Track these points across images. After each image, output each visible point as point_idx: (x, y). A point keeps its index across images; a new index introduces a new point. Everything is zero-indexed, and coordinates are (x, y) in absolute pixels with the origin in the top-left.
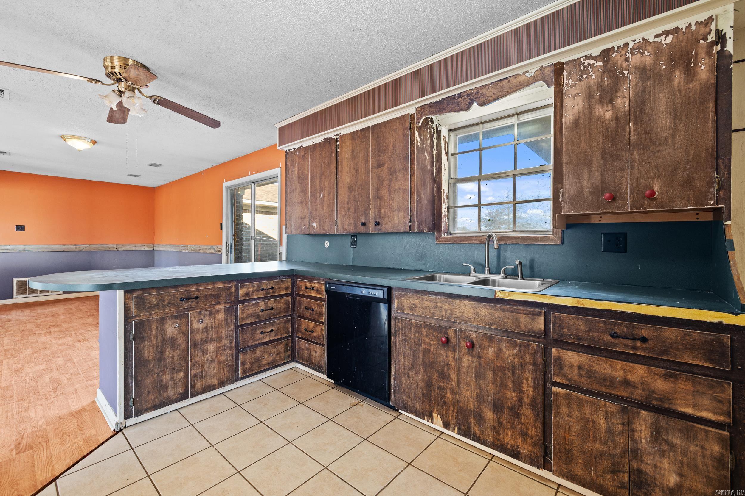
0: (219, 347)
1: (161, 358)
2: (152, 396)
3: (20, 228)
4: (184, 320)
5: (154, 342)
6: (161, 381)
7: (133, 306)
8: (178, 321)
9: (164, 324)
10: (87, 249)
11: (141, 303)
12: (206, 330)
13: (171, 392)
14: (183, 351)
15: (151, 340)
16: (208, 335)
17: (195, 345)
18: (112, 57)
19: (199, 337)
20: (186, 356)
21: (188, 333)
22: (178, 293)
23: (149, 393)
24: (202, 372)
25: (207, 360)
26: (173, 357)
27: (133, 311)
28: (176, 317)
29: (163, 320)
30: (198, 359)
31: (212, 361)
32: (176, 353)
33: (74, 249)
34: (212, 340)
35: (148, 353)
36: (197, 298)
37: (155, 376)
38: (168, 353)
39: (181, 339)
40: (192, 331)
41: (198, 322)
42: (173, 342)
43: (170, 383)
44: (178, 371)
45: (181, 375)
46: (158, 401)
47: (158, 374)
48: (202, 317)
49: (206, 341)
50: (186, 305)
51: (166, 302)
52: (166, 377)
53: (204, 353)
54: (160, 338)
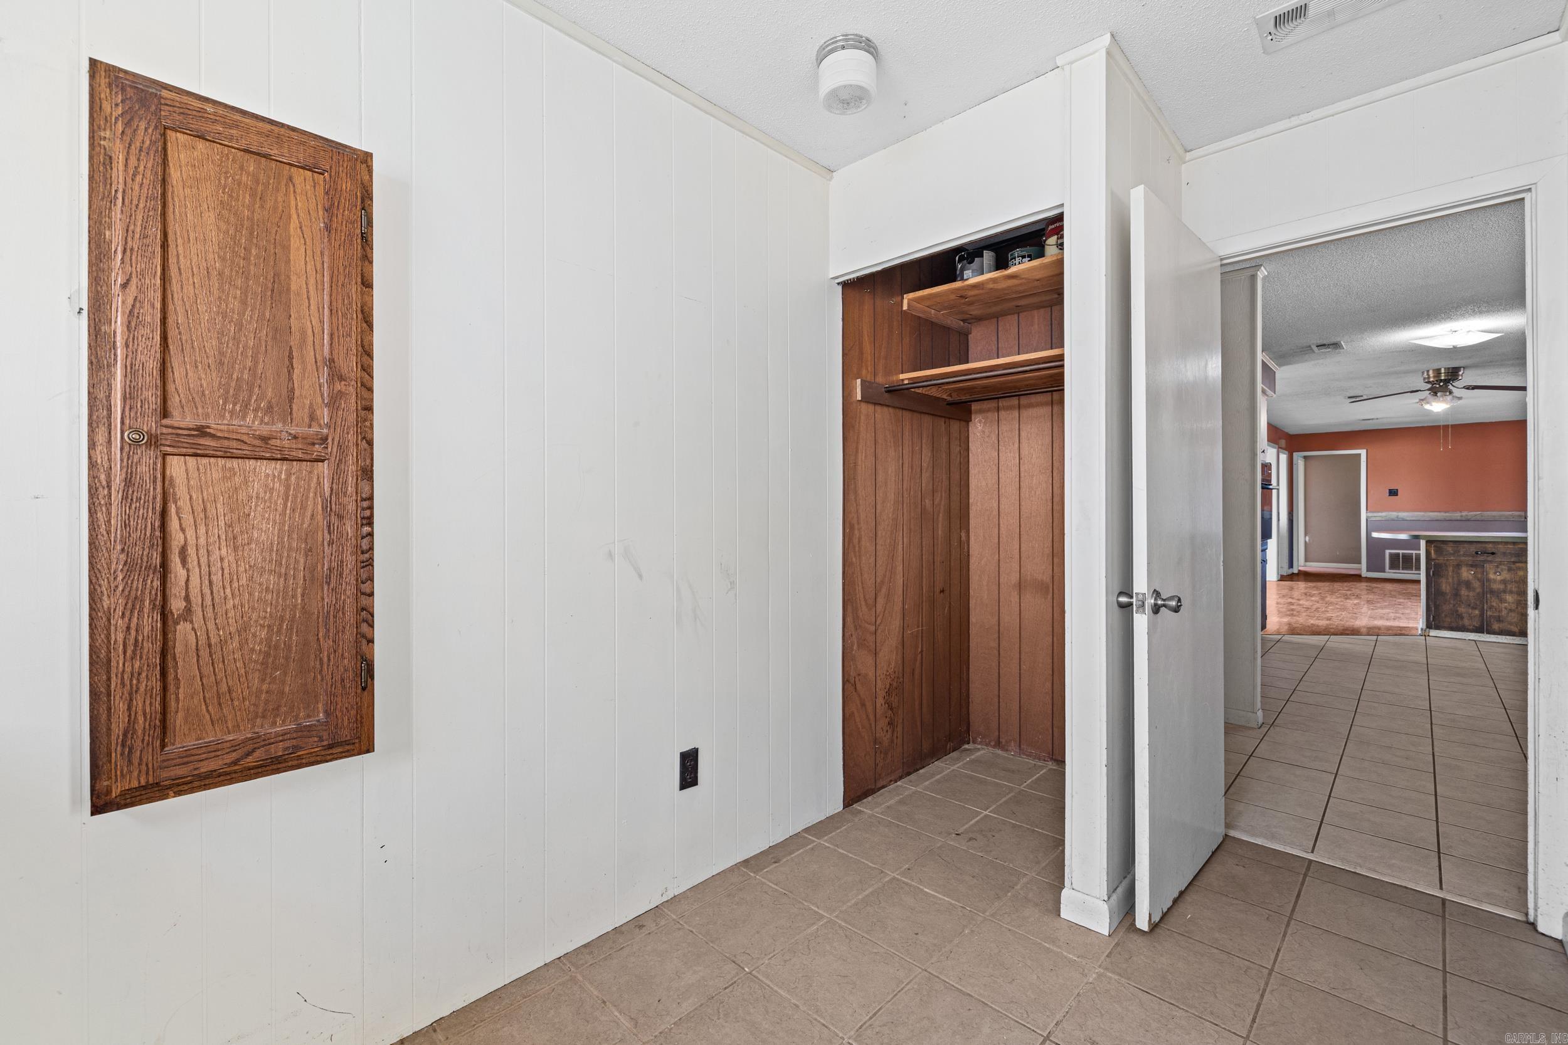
0: (1521, 600)
1: (1456, 594)
2: (1448, 619)
3: (1393, 493)
4: (1479, 570)
5: (1450, 580)
6: (1457, 611)
7: (1433, 551)
8: (1474, 569)
9: (1459, 569)
10: (1478, 518)
11: (1439, 551)
12: (1504, 582)
13: (1466, 622)
14: (1478, 594)
15: (1448, 579)
16: (1506, 586)
17: (1492, 592)
18: (1428, 371)
19: (1495, 586)
20: (1482, 597)
21: (1484, 581)
22: (1473, 549)
23: (1446, 616)
24: (1499, 617)
25: (1506, 608)
26: (1468, 596)
27: (1433, 555)
28: (1472, 566)
29: (1458, 566)
30: (1494, 604)
31: (1511, 610)
32: (1471, 594)
33: (1459, 518)
34: (1511, 592)
35: (1445, 587)
36: (1493, 554)
37: (1451, 606)
38: (1464, 592)
39: (1476, 584)
40: (1489, 580)
41: (1495, 573)
42: (1468, 584)
43: (1465, 615)
44: (1474, 608)
45: (1477, 612)
46: (1454, 625)
47: (1454, 606)
48: (1499, 570)
49: (1505, 591)
50: (1482, 558)
51: (1462, 553)
52: (1462, 610)
53: (1502, 601)
54: (1456, 579)
